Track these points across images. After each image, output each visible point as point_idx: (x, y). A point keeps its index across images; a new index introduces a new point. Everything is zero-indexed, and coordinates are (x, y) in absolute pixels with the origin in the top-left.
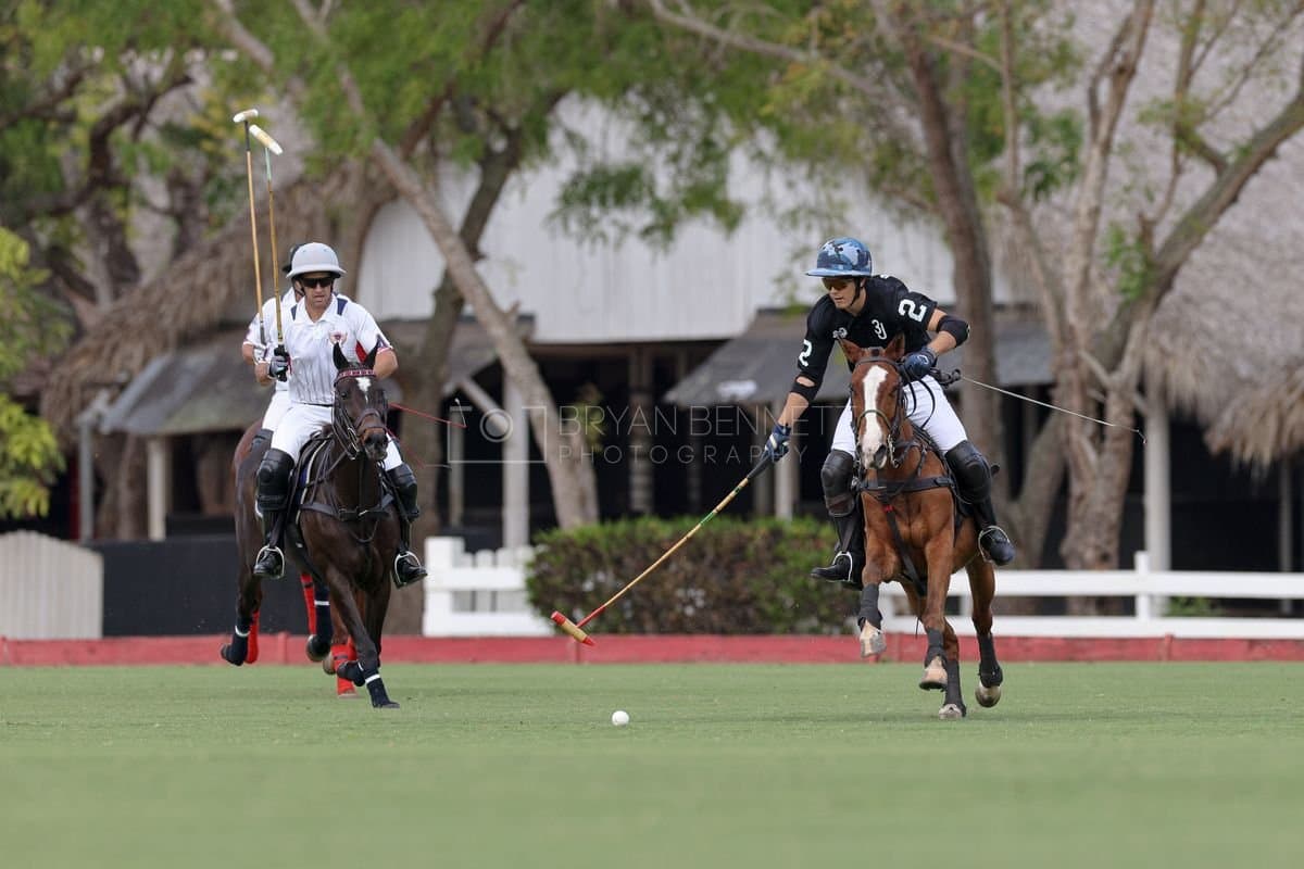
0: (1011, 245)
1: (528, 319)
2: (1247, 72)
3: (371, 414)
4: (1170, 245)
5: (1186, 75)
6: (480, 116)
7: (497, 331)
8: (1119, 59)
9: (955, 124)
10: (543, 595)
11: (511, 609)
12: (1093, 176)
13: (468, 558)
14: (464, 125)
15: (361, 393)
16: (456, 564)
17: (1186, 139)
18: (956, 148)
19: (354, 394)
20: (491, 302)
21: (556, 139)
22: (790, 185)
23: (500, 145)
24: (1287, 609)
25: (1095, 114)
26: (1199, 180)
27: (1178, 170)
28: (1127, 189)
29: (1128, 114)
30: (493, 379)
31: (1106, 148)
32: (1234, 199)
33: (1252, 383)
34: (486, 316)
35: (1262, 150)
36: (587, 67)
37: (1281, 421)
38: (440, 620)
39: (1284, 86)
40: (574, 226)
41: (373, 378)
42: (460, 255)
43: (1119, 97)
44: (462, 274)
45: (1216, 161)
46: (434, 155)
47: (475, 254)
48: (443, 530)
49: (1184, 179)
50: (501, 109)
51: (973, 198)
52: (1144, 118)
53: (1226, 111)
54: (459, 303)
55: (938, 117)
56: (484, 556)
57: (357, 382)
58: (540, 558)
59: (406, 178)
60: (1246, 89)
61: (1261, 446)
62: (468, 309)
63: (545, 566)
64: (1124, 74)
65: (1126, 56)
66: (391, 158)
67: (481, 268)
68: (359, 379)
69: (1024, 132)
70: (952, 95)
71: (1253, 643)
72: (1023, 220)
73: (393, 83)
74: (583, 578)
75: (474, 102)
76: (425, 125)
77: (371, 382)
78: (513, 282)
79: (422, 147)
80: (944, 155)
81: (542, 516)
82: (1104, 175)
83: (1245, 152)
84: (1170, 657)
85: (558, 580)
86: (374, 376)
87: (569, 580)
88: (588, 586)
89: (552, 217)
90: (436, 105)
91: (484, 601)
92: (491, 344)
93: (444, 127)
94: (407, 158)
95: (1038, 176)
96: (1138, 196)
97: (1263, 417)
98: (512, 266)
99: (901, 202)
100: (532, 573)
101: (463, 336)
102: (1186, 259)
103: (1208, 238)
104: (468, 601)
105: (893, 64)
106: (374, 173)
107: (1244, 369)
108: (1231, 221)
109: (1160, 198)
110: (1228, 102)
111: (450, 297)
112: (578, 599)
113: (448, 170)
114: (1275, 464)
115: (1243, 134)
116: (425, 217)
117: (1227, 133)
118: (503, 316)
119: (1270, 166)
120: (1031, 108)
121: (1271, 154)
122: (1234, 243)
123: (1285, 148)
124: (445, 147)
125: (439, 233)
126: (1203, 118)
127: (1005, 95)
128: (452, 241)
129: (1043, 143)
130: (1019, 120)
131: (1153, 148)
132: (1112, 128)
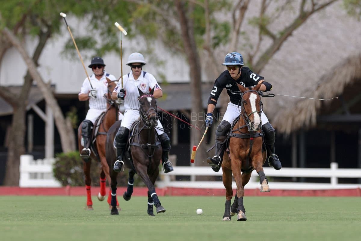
0: (207, 63)
1: (53, 86)
2: (283, 8)
3: (152, 110)
4: (258, 63)
5: (264, 9)
6: (39, 21)
7: (44, 89)
8: (242, 4)
9: (190, 24)
10: (58, 174)
11: (48, 178)
12: (234, 41)
13: (34, 162)
14: (34, 24)
15: (148, 103)
16: (31, 164)
17: (264, 30)
18: (190, 32)
19: (146, 103)
20: (42, 80)
21: (63, 28)
22: (138, 43)
23: (45, 30)
24: (295, 179)
25: (235, 21)
26: (268, 43)
27: (261, 39)
28: (244, 45)
29: (245, 21)
30: (42, 105)
31: (238, 32)
32: (278, 49)
33: (284, 108)
34: (40, 84)
35: (287, 33)
36: (73, 5)
37: (293, 120)
38: (25, 182)
39: (294, 13)
40: (69, 56)
41: (153, 98)
42: (32, 65)
43: (242, 16)
44: (33, 72)
45: (273, 37)
46: (24, 33)
47: (37, 65)
48: (26, 152)
49: (263, 42)
50: (46, 18)
51: (195, 48)
52: (250, 23)
53: (277, 21)
54: (32, 80)
55: (184, 22)
56: (39, 161)
57: (147, 99)
58: (57, 163)
59: (15, 40)
60: (283, 14)
61: (287, 128)
62: (35, 82)
63: (59, 165)
64: (244, 8)
65: (244, 3)
66: (10, 34)
67: (39, 69)
68: (147, 98)
69: (212, 27)
70: (190, 15)
71: (284, 191)
72: (211, 55)
73: (11, 10)
74: (71, 168)
75: (37, 16)
76: (21, 24)
77: (152, 99)
78: (49, 74)
79: (20, 30)
80: (186, 34)
81: (58, 149)
82: (237, 41)
83: (282, 34)
84: (258, 195)
85: (63, 169)
86: (153, 97)
87: (66, 169)
88: (72, 171)
89: (62, 53)
90: (25, 17)
91: (39, 176)
92: (42, 93)
93: (27, 24)
94: (16, 34)
95: (216, 41)
96: (248, 47)
97: (287, 119)
98: (49, 69)
99: (173, 49)
100: (55, 167)
101: (33, 91)
102: (263, 68)
103: (270, 61)
104: (34, 176)
105: (171, 5)
106: (4, 38)
107: (281, 103)
108: (278, 56)
109: (255, 48)
110: (277, 17)
111: (29, 79)
112: (69, 175)
113: (29, 38)
114: (291, 134)
115: (281, 28)
116: (21, 53)
117: (276, 28)
118: (46, 85)
119: (290, 39)
120: (214, 19)
121: (290, 34)
122: (278, 63)
123: (295, 33)
124: (27, 30)
125: (26, 58)
126: (269, 22)
127: (206, 15)
128: (30, 61)
129: (218, 30)
130: (211, 23)
131: (253, 32)
132: (240, 25)
